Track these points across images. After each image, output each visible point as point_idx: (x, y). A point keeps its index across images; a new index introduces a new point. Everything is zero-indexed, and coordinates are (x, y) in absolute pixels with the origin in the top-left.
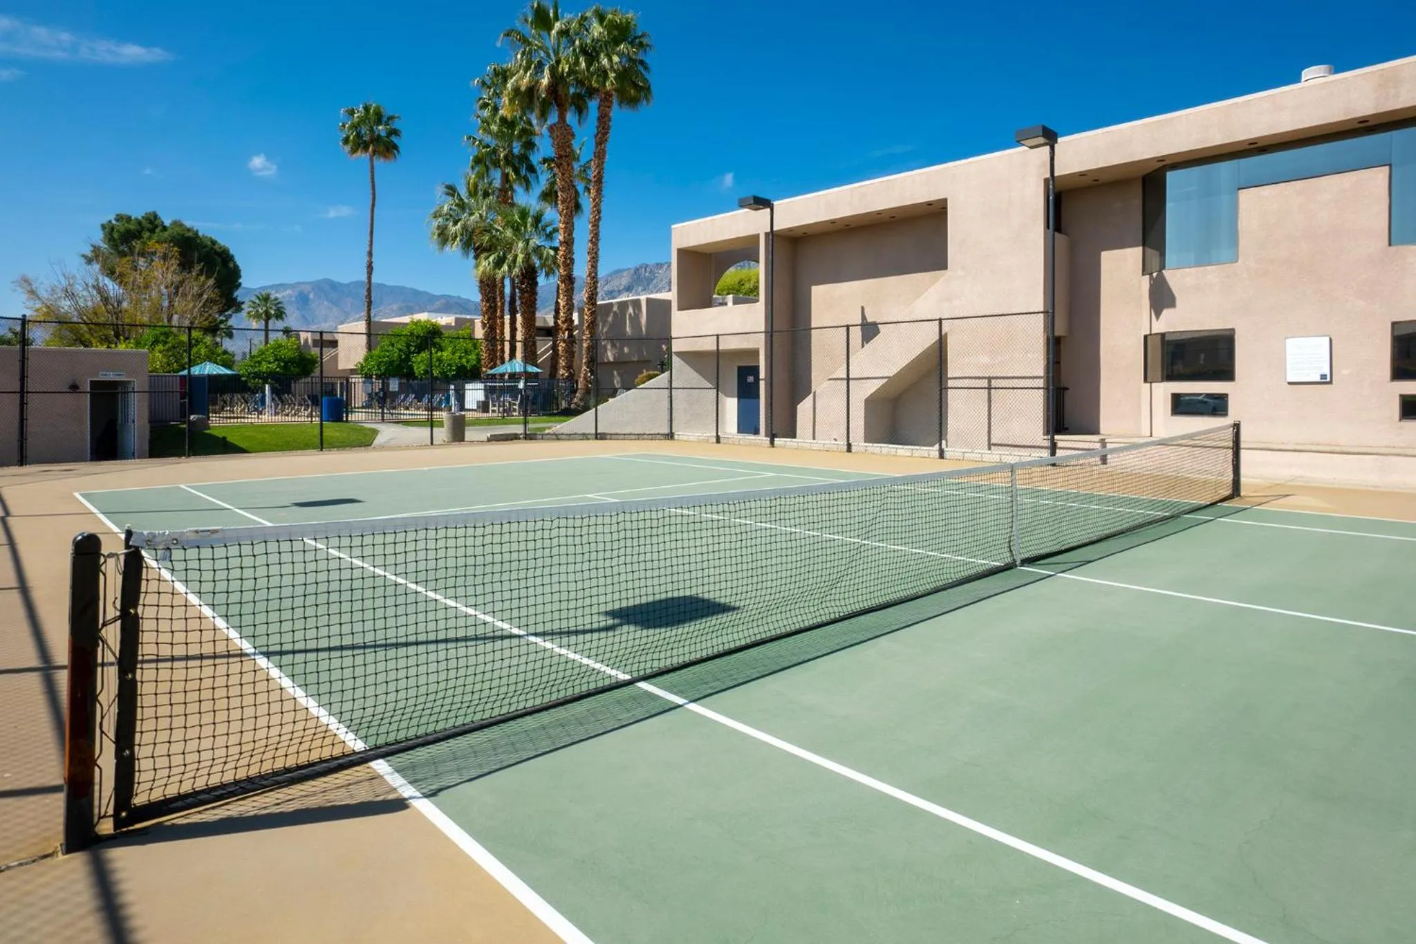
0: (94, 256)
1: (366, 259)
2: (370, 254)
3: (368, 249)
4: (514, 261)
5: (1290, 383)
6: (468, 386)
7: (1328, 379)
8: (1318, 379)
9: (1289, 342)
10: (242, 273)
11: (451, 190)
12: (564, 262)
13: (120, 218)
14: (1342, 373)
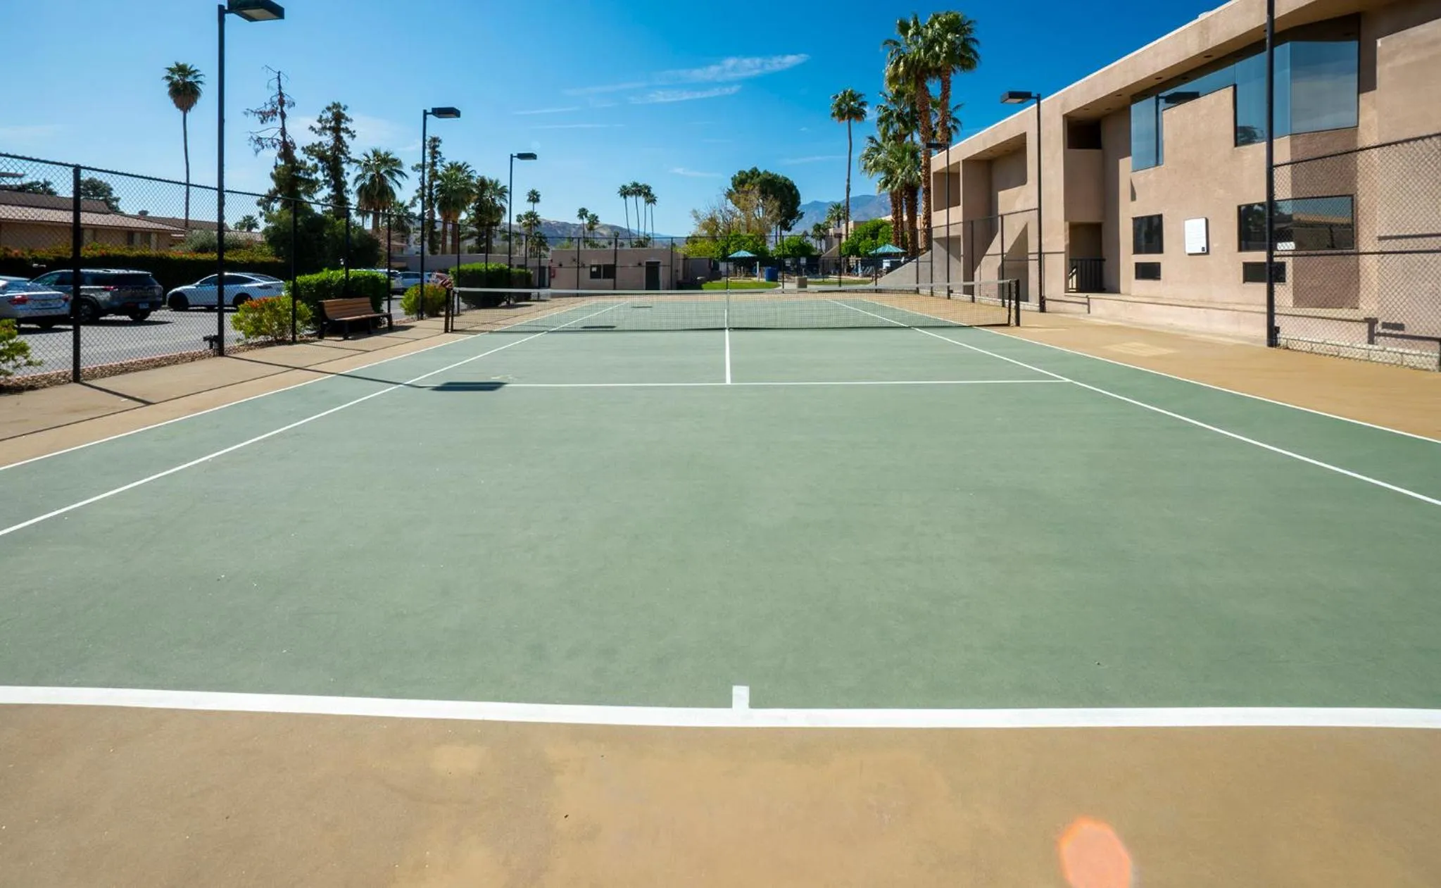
0: (729, 195)
1: (846, 183)
2: (849, 180)
3: (847, 177)
4: (896, 182)
5: (1190, 254)
6: (884, 261)
7: (1206, 251)
8: (1200, 251)
9: (1188, 223)
10: (801, 197)
11: (872, 139)
12: (924, 180)
13: (740, 173)
14: (1213, 246)
